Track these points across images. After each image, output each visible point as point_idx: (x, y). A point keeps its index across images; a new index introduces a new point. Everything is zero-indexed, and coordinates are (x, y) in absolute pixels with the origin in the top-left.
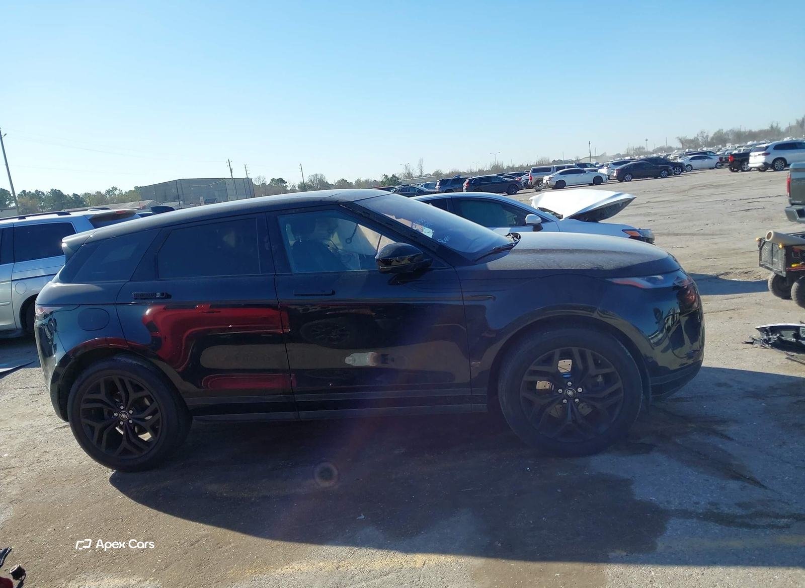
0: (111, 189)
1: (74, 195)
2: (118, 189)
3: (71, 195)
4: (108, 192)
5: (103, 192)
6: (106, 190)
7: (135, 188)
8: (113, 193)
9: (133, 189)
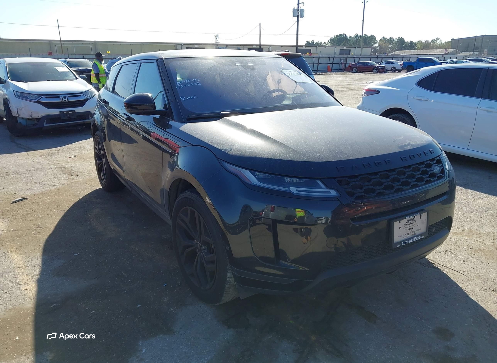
0: (435, 39)
1: (411, 42)
2: (440, 39)
3: (409, 42)
4: (433, 41)
5: (430, 41)
6: (432, 40)
7: (452, 40)
8: (436, 42)
9: (450, 40)
